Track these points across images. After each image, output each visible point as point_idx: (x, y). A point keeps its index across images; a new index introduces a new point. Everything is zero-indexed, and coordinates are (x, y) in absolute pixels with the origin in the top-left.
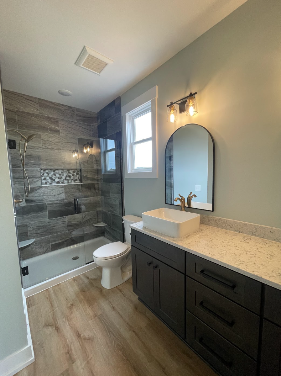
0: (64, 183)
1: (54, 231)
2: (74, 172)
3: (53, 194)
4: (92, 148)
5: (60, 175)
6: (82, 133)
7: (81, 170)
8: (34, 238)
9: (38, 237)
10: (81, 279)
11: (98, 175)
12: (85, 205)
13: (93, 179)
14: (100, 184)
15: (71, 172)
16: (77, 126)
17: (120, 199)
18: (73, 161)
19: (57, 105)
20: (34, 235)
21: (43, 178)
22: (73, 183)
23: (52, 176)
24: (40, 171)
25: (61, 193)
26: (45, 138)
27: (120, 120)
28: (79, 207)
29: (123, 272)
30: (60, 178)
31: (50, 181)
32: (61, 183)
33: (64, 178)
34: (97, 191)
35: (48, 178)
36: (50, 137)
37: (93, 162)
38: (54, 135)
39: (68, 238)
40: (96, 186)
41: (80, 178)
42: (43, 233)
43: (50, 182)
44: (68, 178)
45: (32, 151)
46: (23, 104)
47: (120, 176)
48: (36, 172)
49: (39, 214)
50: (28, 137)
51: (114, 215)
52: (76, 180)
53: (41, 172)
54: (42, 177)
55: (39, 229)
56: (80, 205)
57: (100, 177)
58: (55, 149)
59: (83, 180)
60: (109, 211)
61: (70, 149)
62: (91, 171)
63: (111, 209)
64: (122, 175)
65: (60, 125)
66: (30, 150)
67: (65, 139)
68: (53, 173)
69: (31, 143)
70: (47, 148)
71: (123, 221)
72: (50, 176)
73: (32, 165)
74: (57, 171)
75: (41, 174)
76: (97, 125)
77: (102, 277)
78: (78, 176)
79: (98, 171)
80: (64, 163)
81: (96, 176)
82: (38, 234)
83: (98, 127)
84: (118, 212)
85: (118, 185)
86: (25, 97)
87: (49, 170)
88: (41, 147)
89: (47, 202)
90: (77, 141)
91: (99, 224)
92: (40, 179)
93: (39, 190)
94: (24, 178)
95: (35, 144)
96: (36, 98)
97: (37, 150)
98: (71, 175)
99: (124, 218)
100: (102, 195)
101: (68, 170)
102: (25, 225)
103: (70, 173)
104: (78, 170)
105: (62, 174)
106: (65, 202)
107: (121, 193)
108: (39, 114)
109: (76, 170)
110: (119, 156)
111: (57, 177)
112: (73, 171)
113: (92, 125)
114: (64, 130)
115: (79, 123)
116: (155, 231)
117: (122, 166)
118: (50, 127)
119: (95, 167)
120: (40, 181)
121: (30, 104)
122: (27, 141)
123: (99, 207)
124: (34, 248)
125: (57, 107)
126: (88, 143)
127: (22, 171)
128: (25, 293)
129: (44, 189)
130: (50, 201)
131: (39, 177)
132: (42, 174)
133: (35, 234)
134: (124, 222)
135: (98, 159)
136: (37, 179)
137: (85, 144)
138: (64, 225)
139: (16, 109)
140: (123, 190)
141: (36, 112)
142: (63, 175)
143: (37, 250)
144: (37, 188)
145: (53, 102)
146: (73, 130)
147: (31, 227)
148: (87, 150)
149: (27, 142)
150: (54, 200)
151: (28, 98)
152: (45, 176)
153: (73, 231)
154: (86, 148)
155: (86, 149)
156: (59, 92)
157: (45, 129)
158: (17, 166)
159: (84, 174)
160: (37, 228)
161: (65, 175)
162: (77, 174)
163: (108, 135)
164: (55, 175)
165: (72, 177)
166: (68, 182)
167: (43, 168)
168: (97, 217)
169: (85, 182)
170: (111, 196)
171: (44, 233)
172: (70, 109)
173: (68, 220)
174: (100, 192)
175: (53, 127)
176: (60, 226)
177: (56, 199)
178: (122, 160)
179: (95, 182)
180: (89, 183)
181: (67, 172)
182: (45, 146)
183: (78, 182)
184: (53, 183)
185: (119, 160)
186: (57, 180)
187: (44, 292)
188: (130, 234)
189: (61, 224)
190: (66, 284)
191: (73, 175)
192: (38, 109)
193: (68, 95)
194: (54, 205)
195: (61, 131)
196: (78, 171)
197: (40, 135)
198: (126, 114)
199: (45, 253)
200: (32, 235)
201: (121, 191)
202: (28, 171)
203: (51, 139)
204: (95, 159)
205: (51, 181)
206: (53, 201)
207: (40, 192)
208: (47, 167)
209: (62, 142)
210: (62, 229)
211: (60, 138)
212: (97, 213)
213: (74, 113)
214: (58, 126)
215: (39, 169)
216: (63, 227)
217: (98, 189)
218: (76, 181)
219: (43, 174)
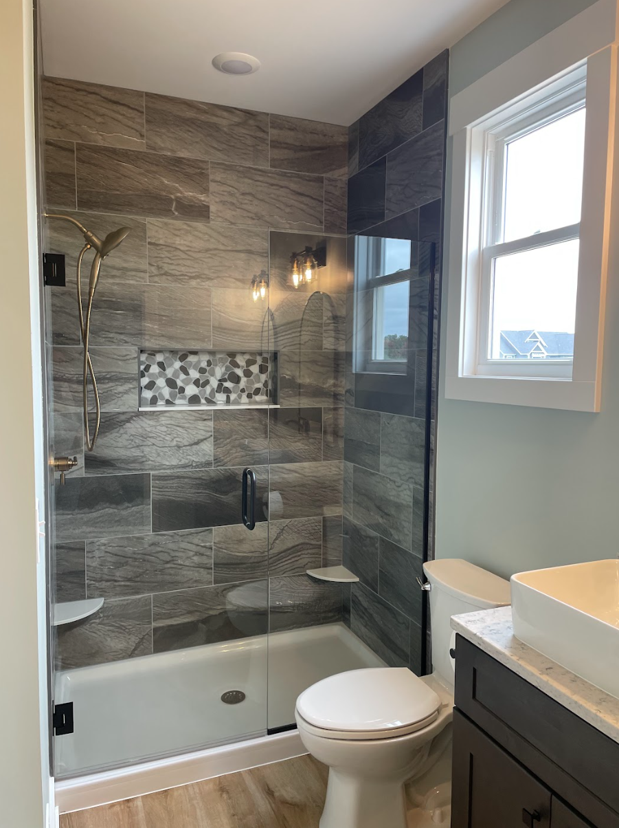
0: (214, 403)
1: (167, 578)
2: (250, 363)
3: (174, 443)
4: (323, 268)
5: (202, 371)
6: (288, 210)
7: (275, 356)
8: (101, 596)
9: (116, 595)
10: (245, 790)
11: (336, 378)
12: (281, 488)
13: (318, 392)
14: (342, 412)
15: (241, 360)
16: (272, 185)
17: (416, 483)
18: (249, 323)
19: (205, 112)
20: (104, 584)
21: (145, 381)
22: (245, 404)
23: (176, 374)
24: (138, 357)
25: (202, 440)
26: (159, 239)
27: (439, 154)
28: (258, 495)
29: (410, 803)
30: (201, 382)
31: (166, 392)
32: (203, 401)
33: (214, 383)
34: (330, 438)
35: (161, 382)
36: (176, 232)
37: (320, 326)
38: (189, 226)
39: (211, 613)
40: (327, 418)
41: (270, 387)
42: (129, 580)
43: (167, 396)
44: (228, 384)
45: (118, 284)
46: (99, 119)
47: (425, 388)
48: (124, 359)
49: (124, 513)
50: (104, 239)
51: (392, 549)
52: (257, 391)
53: (139, 359)
54: (142, 379)
55: (118, 565)
56: (265, 489)
57: (345, 384)
58: (191, 278)
59: (280, 394)
60: (370, 526)
61: (241, 277)
62: (314, 362)
63: (381, 520)
64: (434, 385)
65: (213, 187)
66: (111, 281)
67: (226, 237)
68: (178, 364)
69: (113, 259)
70: (163, 272)
71: (425, 580)
72: (170, 376)
73: (111, 335)
74: (192, 359)
75: (139, 368)
76: (345, 178)
77: (324, 802)
78: (263, 377)
79: (340, 361)
80: (221, 329)
81: (331, 382)
82: (116, 581)
83: (351, 182)
84: (408, 538)
85: (413, 424)
86: (105, 93)
87: (167, 355)
88: (144, 272)
89: (151, 469)
90: (267, 245)
91: (330, 569)
92: (135, 384)
93: (128, 425)
94: (86, 381)
95: (126, 261)
96: (139, 94)
97: (131, 282)
98: (239, 372)
99: (428, 568)
100: (347, 458)
101: (232, 355)
102: (78, 546)
103: (238, 366)
104: (265, 355)
105: (208, 368)
106: (213, 474)
107: (423, 458)
108: (145, 150)
109: (260, 354)
110: (426, 304)
111: (191, 379)
112: (247, 357)
113: (329, 180)
114: (223, 203)
115: (278, 174)
116: (568, 672)
117: (435, 348)
118: (179, 195)
119: (328, 344)
120: (137, 391)
121: (120, 117)
122: (102, 252)
123: (335, 502)
124: (99, 630)
125: (203, 117)
126: (308, 250)
127: (80, 354)
128: (57, 795)
129: (147, 424)
130: (161, 467)
131: (133, 379)
132: (142, 367)
133: (107, 581)
134: (427, 587)
135: (342, 312)
136: (127, 386)
137: (298, 255)
138: (204, 560)
139: (76, 141)
140: (432, 446)
141: (134, 143)
142: (213, 374)
143: (109, 639)
144: (123, 417)
145: (192, 101)
146: (256, 202)
147: (97, 554)
148: (305, 276)
149: (102, 257)
150: (175, 462)
151: (113, 98)
152: (153, 374)
153: (235, 586)
154: (301, 270)
155: (299, 271)
156: (215, 63)
157: (159, 204)
158: (67, 339)
159: (286, 372)
160: (114, 559)
161: (219, 371)
162: (263, 369)
163: (389, 217)
164: (187, 373)
165: (243, 383)
166: (228, 397)
167: (148, 344)
168: (325, 541)
169: (289, 402)
170: (382, 467)
171: (135, 584)
172: (251, 122)
173: (219, 542)
174: (341, 444)
175: (189, 193)
176: (187, 563)
177: (183, 461)
178: (435, 322)
179: (323, 404)
180: (302, 406)
181: (228, 363)
182: (159, 268)
183: (261, 402)
184: (177, 402)
185: (425, 320)
186: (191, 390)
187: (117, 808)
188: (453, 653)
189: (192, 553)
190: (191, 799)
191: (248, 374)
192: (144, 131)
193: (244, 70)
194: (175, 483)
195: (213, 208)
196: (265, 360)
197: (143, 228)
198: (469, 127)
199: (131, 654)
200: (97, 584)
201: (423, 451)
202: (99, 355)
203: (178, 239)
204: (330, 314)
205: (171, 394)
206: (173, 467)
207: (132, 431)
208: (161, 343)
209: (216, 249)
210: (195, 575)
211: (211, 237)
212: (324, 526)
213: (261, 134)
214: (205, 190)
215: (133, 351)
216: (200, 566)
217: (336, 434)
218: (258, 398)
219: (147, 368)
